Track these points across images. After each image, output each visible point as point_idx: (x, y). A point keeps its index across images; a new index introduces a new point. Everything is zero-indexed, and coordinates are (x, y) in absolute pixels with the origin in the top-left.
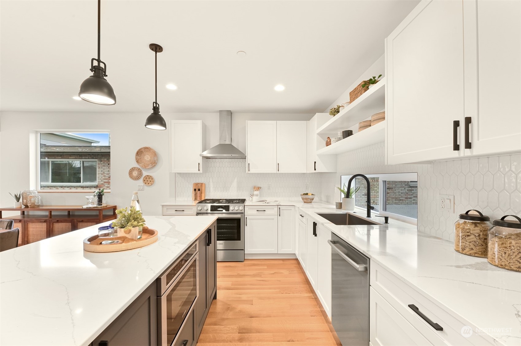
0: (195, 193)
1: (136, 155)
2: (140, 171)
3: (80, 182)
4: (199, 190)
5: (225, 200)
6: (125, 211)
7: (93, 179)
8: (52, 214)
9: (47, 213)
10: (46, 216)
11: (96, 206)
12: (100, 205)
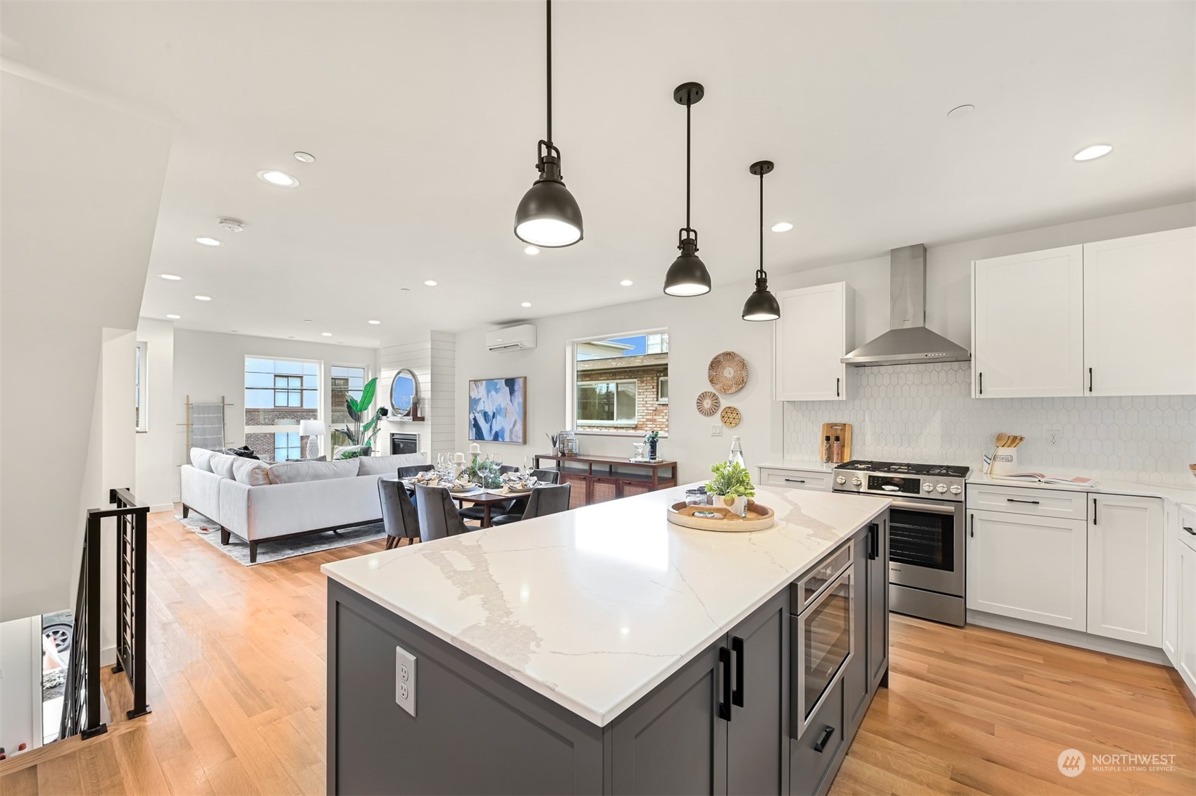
0: (828, 446)
1: (710, 369)
2: (715, 398)
3: (613, 419)
4: (837, 439)
5: (905, 466)
6: (724, 468)
7: (631, 415)
8: (593, 468)
9: (585, 467)
10: (584, 471)
11: (648, 460)
12: (653, 459)
